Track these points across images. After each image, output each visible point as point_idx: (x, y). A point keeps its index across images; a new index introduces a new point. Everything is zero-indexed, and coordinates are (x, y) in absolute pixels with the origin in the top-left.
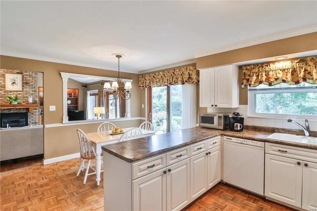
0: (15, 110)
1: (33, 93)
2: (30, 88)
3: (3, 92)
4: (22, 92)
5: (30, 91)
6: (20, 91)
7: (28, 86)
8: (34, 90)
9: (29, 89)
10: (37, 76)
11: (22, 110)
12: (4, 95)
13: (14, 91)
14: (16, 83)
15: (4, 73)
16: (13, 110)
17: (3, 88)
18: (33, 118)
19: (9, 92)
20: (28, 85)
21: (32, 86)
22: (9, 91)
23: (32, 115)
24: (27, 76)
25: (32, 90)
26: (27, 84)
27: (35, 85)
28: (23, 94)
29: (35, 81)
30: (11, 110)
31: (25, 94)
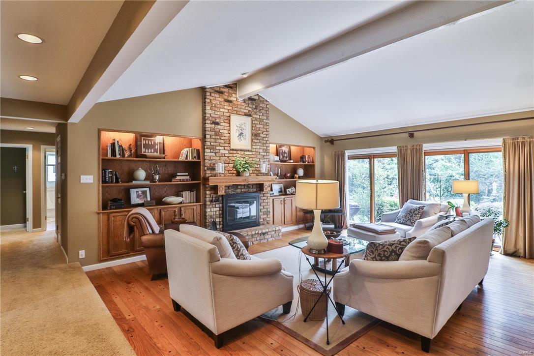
0: (243, 187)
1: (263, 154)
2: (260, 144)
3: (227, 152)
4: (251, 153)
5: (261, 151)
6: (248, 151)
7: (258, 141)
8: (265, 148)
9: (258, 147)
10: (268, 121)
11: (251, 186)
12: (228, 157)
13: (241, 150)
14: (244, 134)
15: (228, 114)
16: (239, 187)
17: (227, 145)
18: (264, 204)
19: (235, 152)
20: (258, 139)
21: (263, 140)
22: (235, 150)
23: (264, 198)
24: (256, 120)
25: (263, 149)
26: (257, 137)
27: (266, 139)
28: (252, 156)
29: (267, 131)
30: (237, 188)
31: (255, 156)
